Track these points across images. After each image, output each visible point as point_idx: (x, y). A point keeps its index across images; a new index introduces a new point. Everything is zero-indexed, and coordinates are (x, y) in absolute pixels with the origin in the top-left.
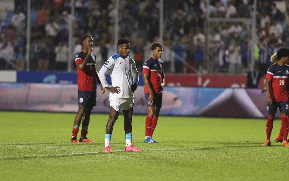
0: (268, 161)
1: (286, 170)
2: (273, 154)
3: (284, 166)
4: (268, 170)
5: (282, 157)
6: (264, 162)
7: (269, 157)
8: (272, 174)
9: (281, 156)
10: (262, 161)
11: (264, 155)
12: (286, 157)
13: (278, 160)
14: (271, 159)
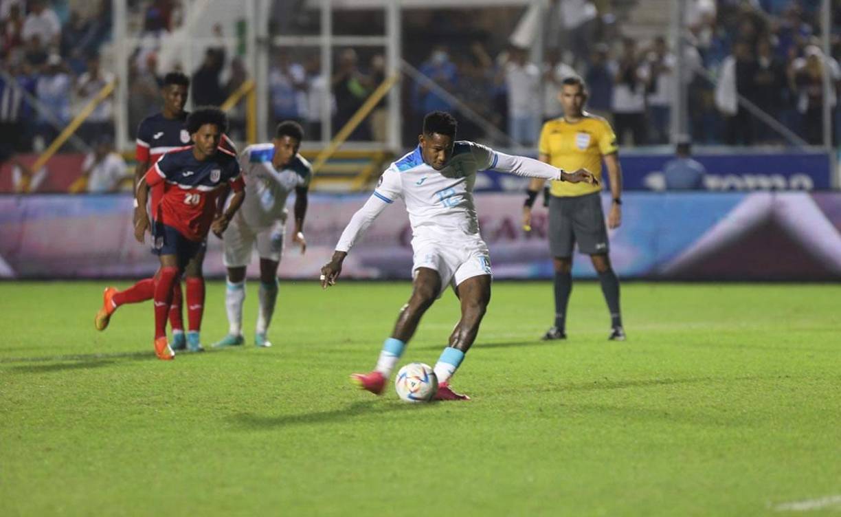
0: (27, 399)
1: (77, 423)
2: (41, 378)
3: (72, 412)
4: (27, 426)
5: (67, 386)
6: (14, 403)
7: (31, 387)
8: (39, 435)
9: (63, 384)
10: (10, 399)
11: (16, 383)
12: (78, 386)
13: (56, 395)
14: (35, 394)
